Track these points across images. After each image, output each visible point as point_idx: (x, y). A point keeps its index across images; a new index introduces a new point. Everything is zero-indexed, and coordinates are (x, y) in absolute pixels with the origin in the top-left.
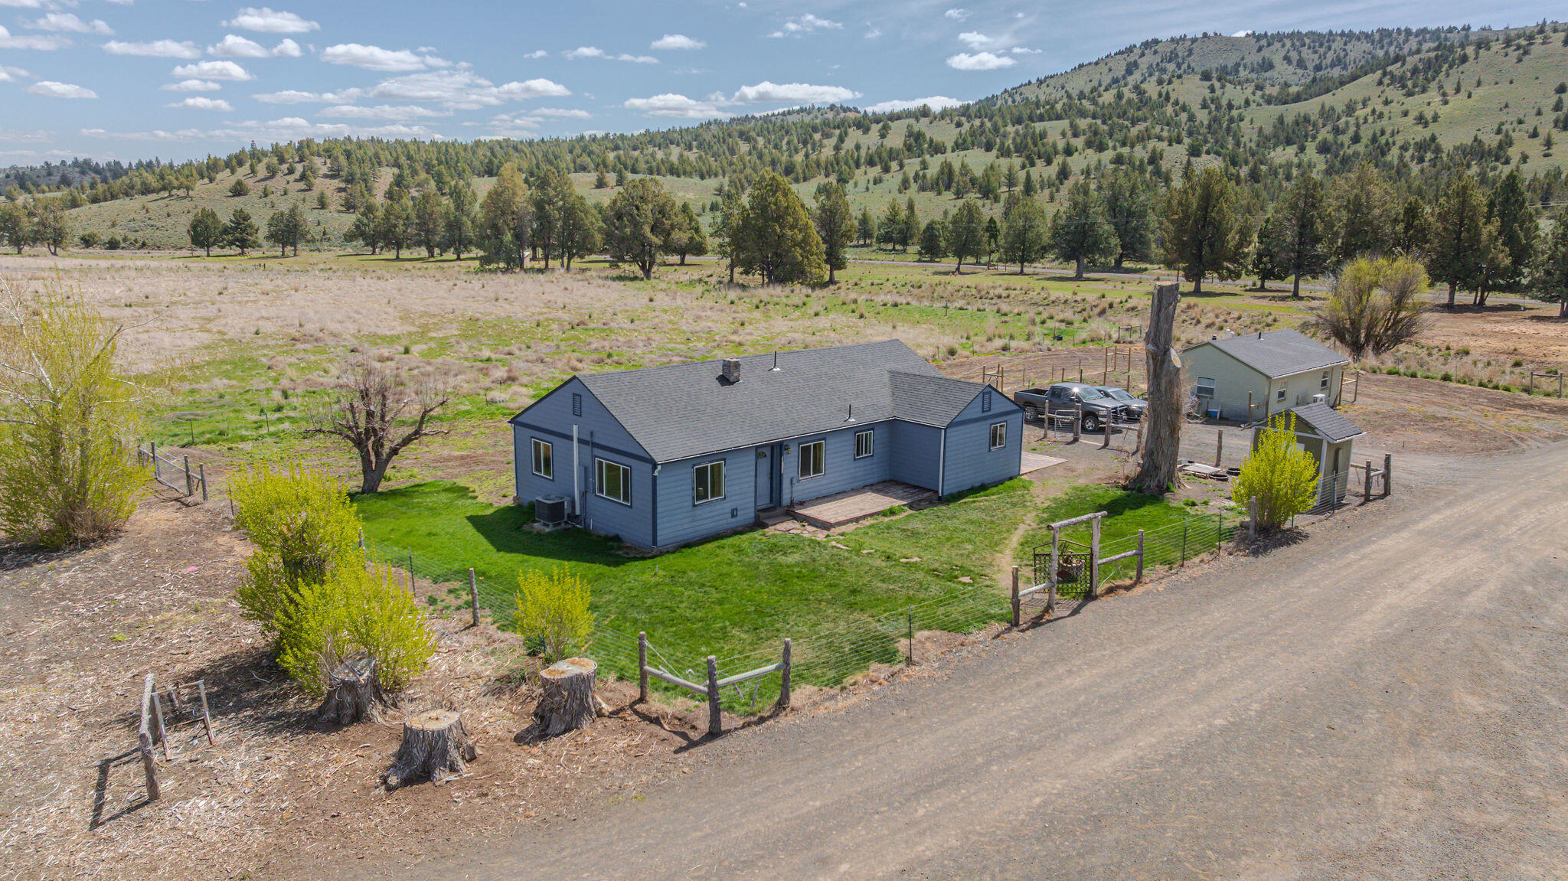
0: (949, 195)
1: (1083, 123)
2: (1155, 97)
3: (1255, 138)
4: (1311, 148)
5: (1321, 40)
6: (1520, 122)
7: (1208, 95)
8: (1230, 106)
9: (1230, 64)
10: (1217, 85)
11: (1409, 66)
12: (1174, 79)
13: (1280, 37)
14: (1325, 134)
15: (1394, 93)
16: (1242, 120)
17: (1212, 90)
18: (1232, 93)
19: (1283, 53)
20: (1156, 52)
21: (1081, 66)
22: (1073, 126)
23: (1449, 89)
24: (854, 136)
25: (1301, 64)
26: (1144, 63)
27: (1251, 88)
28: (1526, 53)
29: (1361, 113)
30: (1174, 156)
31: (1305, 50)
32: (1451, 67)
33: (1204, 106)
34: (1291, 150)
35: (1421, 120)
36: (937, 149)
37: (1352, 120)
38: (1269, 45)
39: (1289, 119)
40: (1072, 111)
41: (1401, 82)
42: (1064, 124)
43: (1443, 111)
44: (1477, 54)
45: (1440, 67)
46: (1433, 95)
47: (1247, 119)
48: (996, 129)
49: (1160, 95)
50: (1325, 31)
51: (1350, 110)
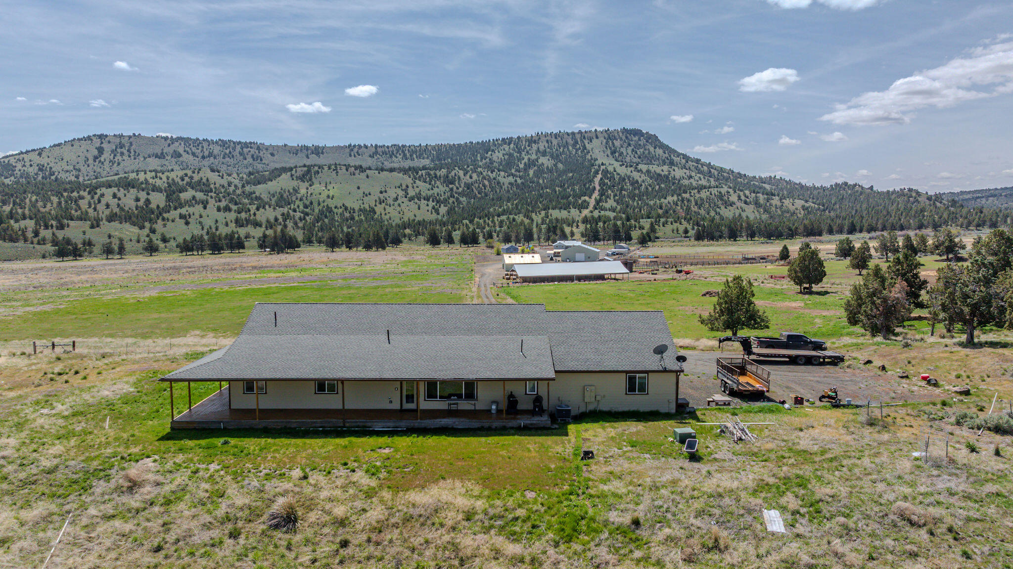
19: (182, 148)
31: (192, 147)
38: (172, 143)
46: (320, 186)
51: (297, 192)
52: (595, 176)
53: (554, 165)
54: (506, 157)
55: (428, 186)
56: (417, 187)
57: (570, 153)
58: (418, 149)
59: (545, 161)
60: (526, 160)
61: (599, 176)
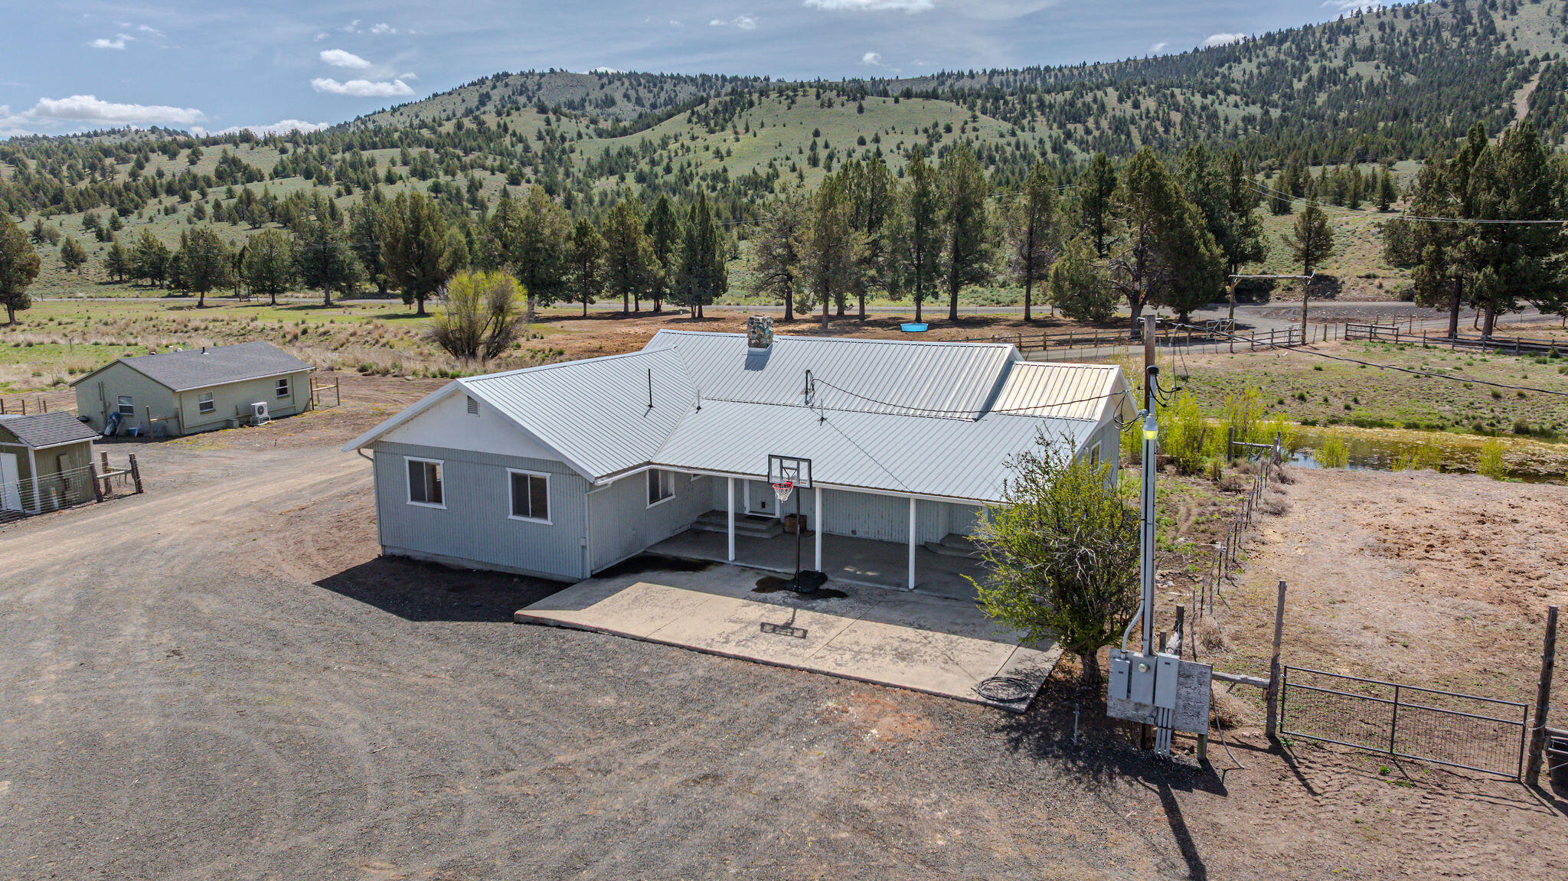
0: (244, 225)
1: (415, 152)
2: (494, 128)
3: (583, 168)
4: (630, 177)
5: (654, 82)
6: (788, 159)
7: (543, 126)
8: (563, 139)
9: (577, 100)
10: (552, 117)
11: (711, 107)
12: (513, 111)
13: (619, 77)
14: (644, 166)
15: (700, 130)
16: (572, 151)
17: (548, 122)
18: (567, 126)
19: (622, 91)
20: (507, 85)
21: (435, 96)
22: (404, 155)
23: (741, 128)
24: (158, 160)
25: (639, 101)
26: (496, 95)
27: (585, 121)
28: (793, 102)
29: (673, 146)
30: (493, 184)
31: (641, 89)
32: (742, 110)
33: (540, 138)
34: (614, 179)
35: (718, 154)
36: (252, 176)
37: (665, 154)
38: (610, 83)
39: (614, 152)
40: (409, 138)
41: (704, 120)
42: (396, 153)
43: (735, 147)
44: (760, 100)
45: (735, 110)
46: (729, 133)
47: (578, 151)
48: (322, 157)
49: (499, 126)
50: (657, 73)
51: (664, 144)
52: (1518, 86)
53: (1391, 78)
54: (1264, 70)
55: (1006, 126)
56: (975, 129)
57: (1444, 46)
58: (1076, 72)
59: (1366, 71)
60: (1315, 70)
61: (1530, 87)
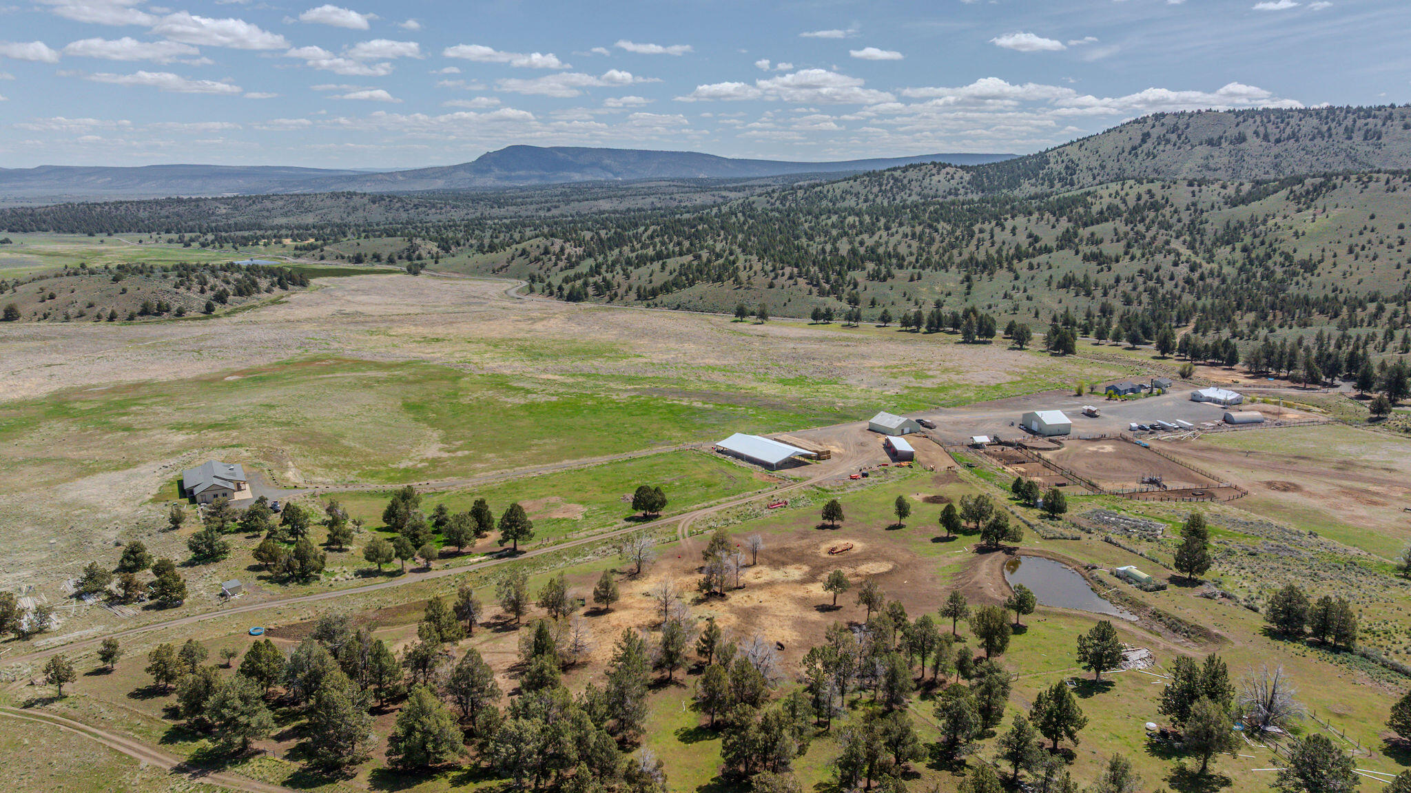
4: (1239, 248)
5: (1283, 117)
7: (1191, 199)
8: (1202, 210)
9: (1216, 137)
11: (1305, 188)
13: (1253, 114)
14: (1248, 240)
15: (1291, 209)
16: (1207, 222)
17: (1194, 195)
19: (1254, 128)
20: (1163, 124)
28: (1366, 187)
31: (1270, 125)
32: (1327, 192)
33: (1188, 209)
35: (1296, 234)
37: (1264, 228)
38: (1245, 120)
39: (1233, 222)
43: (1310, 228)
44: (1342, 183)
45: (1321, 191)
46: (1310, 214)
47: (1210, 222)
51: (1265, 222)
